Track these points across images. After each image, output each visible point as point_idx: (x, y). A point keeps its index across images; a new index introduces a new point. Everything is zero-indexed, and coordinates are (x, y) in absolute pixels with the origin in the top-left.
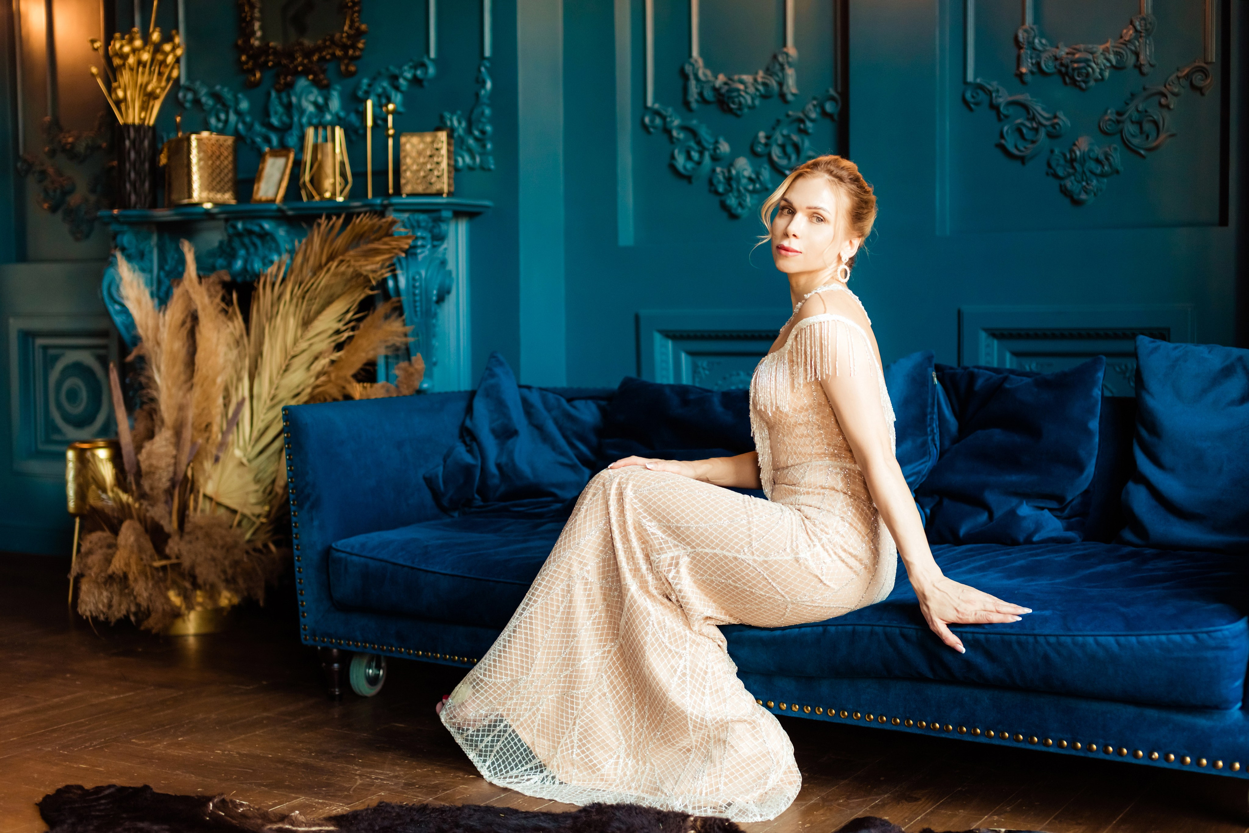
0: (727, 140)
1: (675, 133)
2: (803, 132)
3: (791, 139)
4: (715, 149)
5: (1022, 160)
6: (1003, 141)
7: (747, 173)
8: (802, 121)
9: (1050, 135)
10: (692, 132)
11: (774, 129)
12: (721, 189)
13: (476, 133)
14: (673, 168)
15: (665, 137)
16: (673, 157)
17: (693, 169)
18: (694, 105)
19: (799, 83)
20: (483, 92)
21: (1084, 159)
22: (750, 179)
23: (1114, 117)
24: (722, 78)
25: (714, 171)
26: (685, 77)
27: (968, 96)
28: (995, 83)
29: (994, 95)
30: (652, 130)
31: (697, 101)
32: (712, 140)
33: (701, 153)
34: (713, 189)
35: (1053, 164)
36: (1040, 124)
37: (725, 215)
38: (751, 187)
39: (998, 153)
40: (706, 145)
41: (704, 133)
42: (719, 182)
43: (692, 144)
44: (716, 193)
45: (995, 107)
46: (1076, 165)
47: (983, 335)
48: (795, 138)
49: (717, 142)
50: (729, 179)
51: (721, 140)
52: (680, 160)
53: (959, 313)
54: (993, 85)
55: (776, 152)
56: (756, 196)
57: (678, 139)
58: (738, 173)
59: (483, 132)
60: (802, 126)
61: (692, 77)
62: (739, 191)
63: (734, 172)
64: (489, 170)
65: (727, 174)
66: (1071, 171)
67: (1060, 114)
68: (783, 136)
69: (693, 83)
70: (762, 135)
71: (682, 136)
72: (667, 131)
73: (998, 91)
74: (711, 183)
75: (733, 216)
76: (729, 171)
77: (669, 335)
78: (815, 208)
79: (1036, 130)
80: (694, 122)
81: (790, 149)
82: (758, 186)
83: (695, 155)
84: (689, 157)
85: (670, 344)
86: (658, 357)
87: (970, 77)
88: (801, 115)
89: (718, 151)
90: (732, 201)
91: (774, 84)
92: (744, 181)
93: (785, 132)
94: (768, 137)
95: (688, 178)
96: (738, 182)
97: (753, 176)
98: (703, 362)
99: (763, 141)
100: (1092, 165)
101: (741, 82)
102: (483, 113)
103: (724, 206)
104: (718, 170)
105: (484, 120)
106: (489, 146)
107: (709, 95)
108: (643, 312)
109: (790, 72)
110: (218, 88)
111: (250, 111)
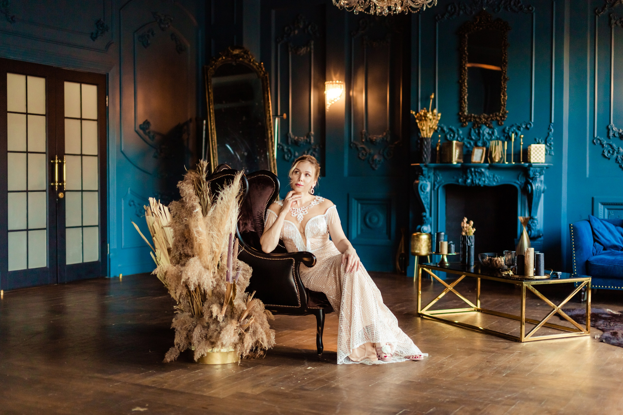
1: (605, 145)
10: (611, 146)
12: (620, 162)
13: (548, 144)
14: (604, 155)
15: (600, 146)
16: (603, 152)
17: (611, 156)
18: (611, 138)
20: (550, 133)
24: (621, 131)
25: (617, 157)
26: (608, 130)
30: (596, 144)
31: (612, 136)
32: (617, 148)
33: (613, 152)
34: (617, 162)
37: (620, 170)
40: (615, 149)
41: (614, 145)
42: (619, 160)
43: (610, 148)
44: (618, 163)
49: (619, 148)
51: (620, 148)
52: (606, 154)
57: (605, 147)
59: (550, 144)
61: (611, 129)
64: (552, 155)
65: (622, 158)
69: (611, 131)
71: (607, 146)
72: (602, 145)
74: (616, 159)
77: (603, 204)
80: (611, 143)
83: (611, 152)
84: (609, 152)
85: (602, 206)
86: (600, 210)
89: (619, 151)
95: (609, 159)
98: (612, 212)
102: (551, 139)
103: (621, 167)
104: (619, 156)
105: (551, 141)
106: (552, 148)
107: (617, 135)
108: (595, 197)
110: (451, 127)
111: (463, 134)
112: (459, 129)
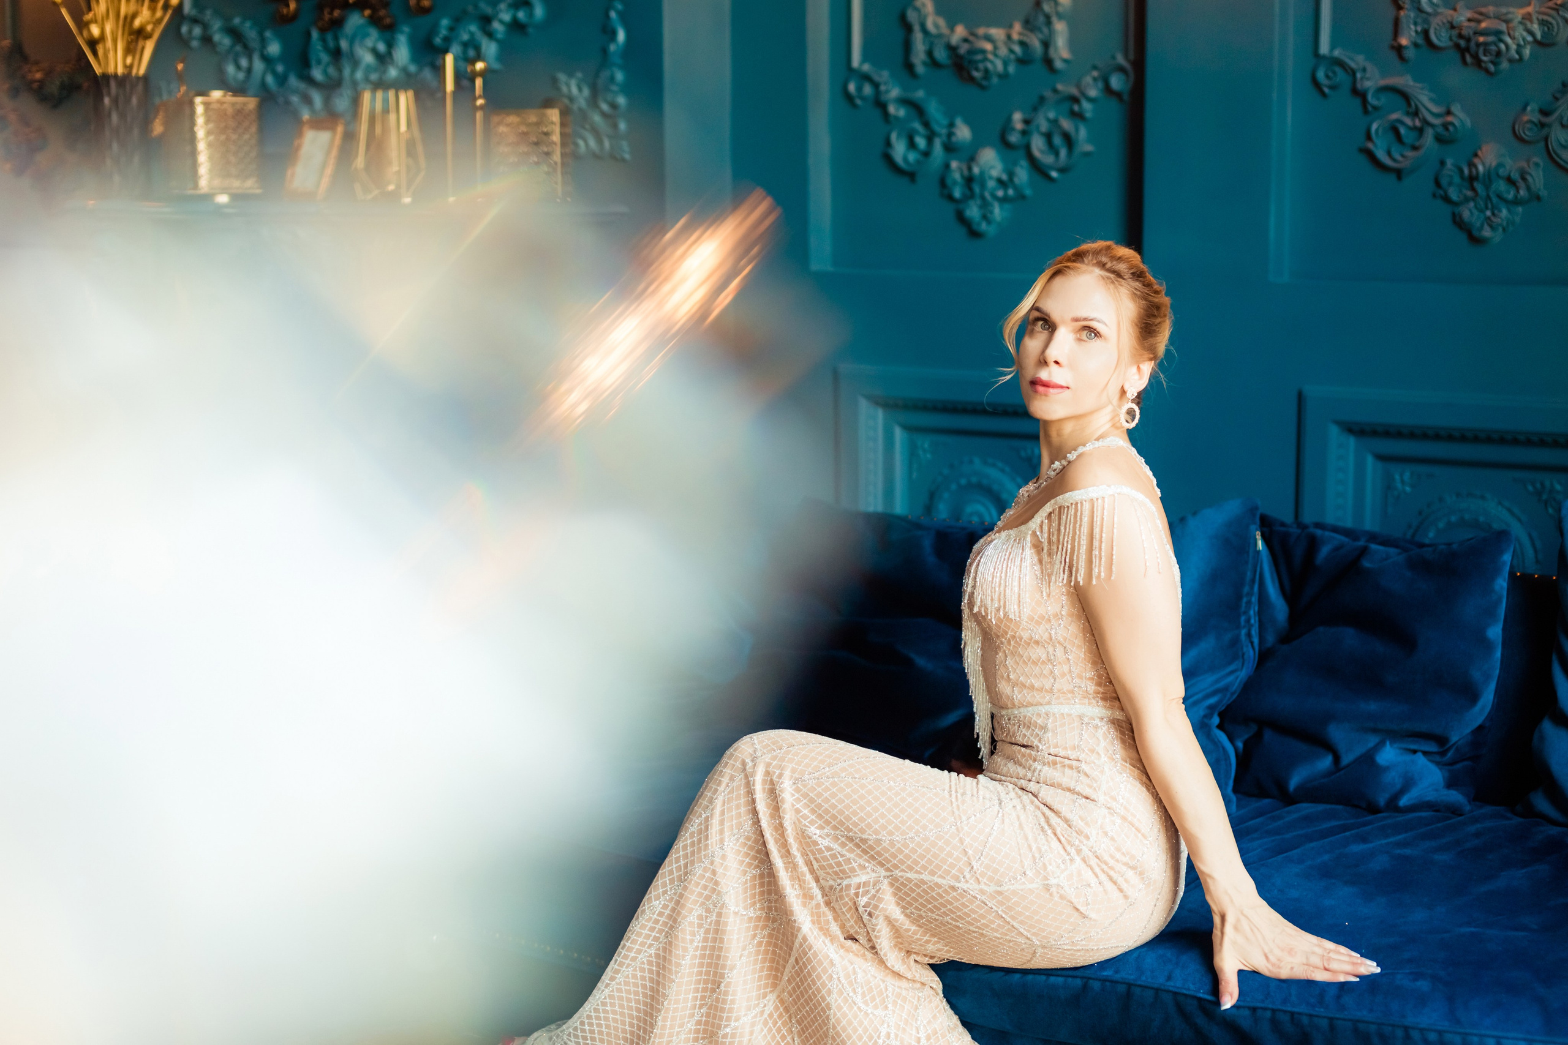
0: (968, 122)
1: (892, 109)
2: (1078, 116)
3: (1059, 127)
4: (950, 135)
5: (1399, 173)
6: (1370, 145)
7: (995, 173)
8: (1075, 100)
9: (1439, 139)
10: (917, 109)
11: (1035, 109)
12: (957, 193)
13: (605, 107)
14: (888, 159)
15: (877, 113)
16: (888, 143)
17: (918, 162)
18: (920, 69)
19: (1073, 43)
20: (612, 48)
21: (1489, 177)
22: (1000, 182)
23: (1536, 117)
24: (960, 31)
25: (947, 166)
26: (908, 28)
27: (1321, 75)
28: (1360, 58)
29: (1359, 75)
30: (859, 102)
31: (924, 64)
32: (945, 122)
33: (930, 140)
34: (946, 192)
35: (1444, 182)
36: (1426, 122)
37: (962, 231)
38: (1000, 193)
39: (1363, 160)
40: (936, 128)
41: (934, 110)
42: (955, 183)
43: (917, 125)
44: (950, 198)
45: (1360, 94)
46: (1478, 186)
47: (1334, 431)
48: (1066, 124)
49: (952, 125)
50: (969, 180)
51: (959, 122)
52: (899, 150)
53: (1300, 397)
54: (1357, 61)
55: (1038, 144)
56: (1007, 206)
57: (897, 118)
58: (982, 173)
59: (614, 106)
60: (1076, 108)
61: (917, 28)
62: (983, 198)
63: (976, 170)
64: (623, 160)
65: (966, 173)
66: (1469, 193)
67: (1456, 109)
68: (1048, 120)
69: (918, 36)
70: (1017, 117)
71: (902, 112)
72: (882, 106)
73: (1364, 70)
74: (943, 183)
75: (974, 234)
76: (970, 169)
77: (879, 402)
78: (1085, 319)
79: (1420, 131)
80: (920, 94)
81: (1057, 140)
82: (1011, 192)
83: (921, 142)
84: (912, 145)
85: (880, 414)
86: (863, 432)
87: (1324, 48)
88: (1074, 91)
89: (954, 139)
90: (973, 212)
91: (1035, 43)
92: (991, 184)
93: (1052, 115)
94: (1027, 122)
95: (911, 176)
96: (983, 185)
97: (1004, 177)
98: (925, 442)
99: (1019, 126)
100: (1502, 186)
101: (988, 38)
102: (612, 79)
103: (961, 218)
104: (954, 164)
105: (614, 88)
106: (622, 126)
107: (941, 55)
108: (844, 367)
109: (1060, 27)
110: (237, 21)
111: (283, 58)
112: (268, 34)
